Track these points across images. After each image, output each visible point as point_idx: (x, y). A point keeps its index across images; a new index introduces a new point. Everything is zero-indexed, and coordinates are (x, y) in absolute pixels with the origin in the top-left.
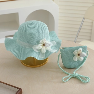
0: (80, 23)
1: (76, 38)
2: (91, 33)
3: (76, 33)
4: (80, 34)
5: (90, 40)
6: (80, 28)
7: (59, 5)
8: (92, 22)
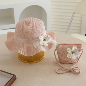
0: (70, 18)
1: (66, 32)
2: (81, 27)
3: (67, 27)
4: (70, 28)
5: (80, 33)
6: (71, 23)
7: (51, 1)
8: (82, 17)
